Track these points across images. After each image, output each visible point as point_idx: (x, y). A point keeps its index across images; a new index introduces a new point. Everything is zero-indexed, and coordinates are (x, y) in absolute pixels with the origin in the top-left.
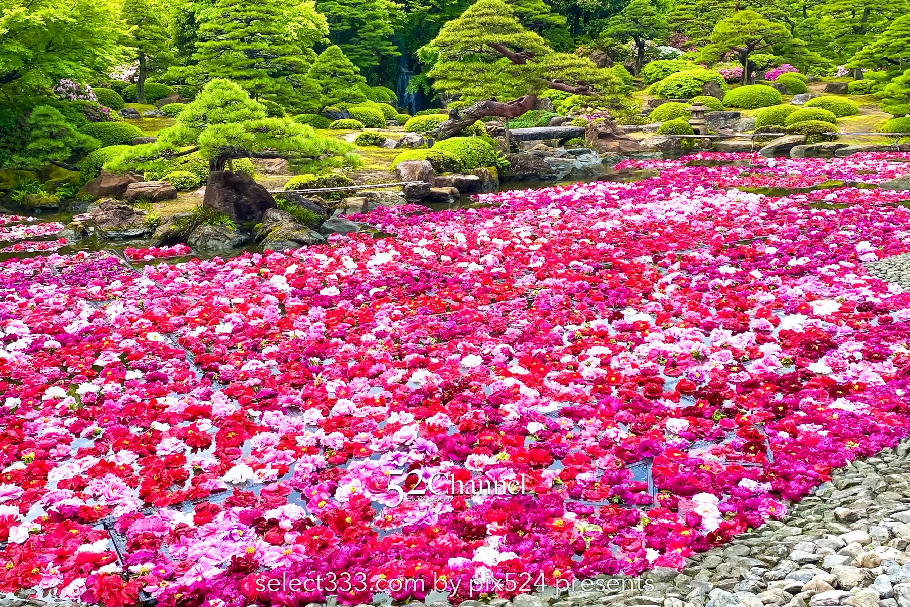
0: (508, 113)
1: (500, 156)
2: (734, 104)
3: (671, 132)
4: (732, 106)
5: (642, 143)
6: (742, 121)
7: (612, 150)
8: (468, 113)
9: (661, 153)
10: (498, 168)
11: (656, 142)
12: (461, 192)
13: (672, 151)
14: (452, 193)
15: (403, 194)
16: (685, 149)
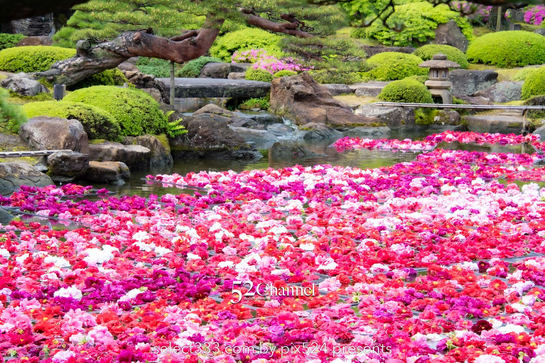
0: (175, 55)
1: (171, 119)
2: (484, 59)
3: (401, 98)
4: (480, 62)
5: (357, 112)
6: (501, 86)
7: (316, 120)
8: (109, 49)
9: (387, 129)
10: (168, 136)
11: (378, 112)
12: (132, 170)
13: (402, 127)
14: (121, 171)
15: (45, 168)
16: (421, 124)
